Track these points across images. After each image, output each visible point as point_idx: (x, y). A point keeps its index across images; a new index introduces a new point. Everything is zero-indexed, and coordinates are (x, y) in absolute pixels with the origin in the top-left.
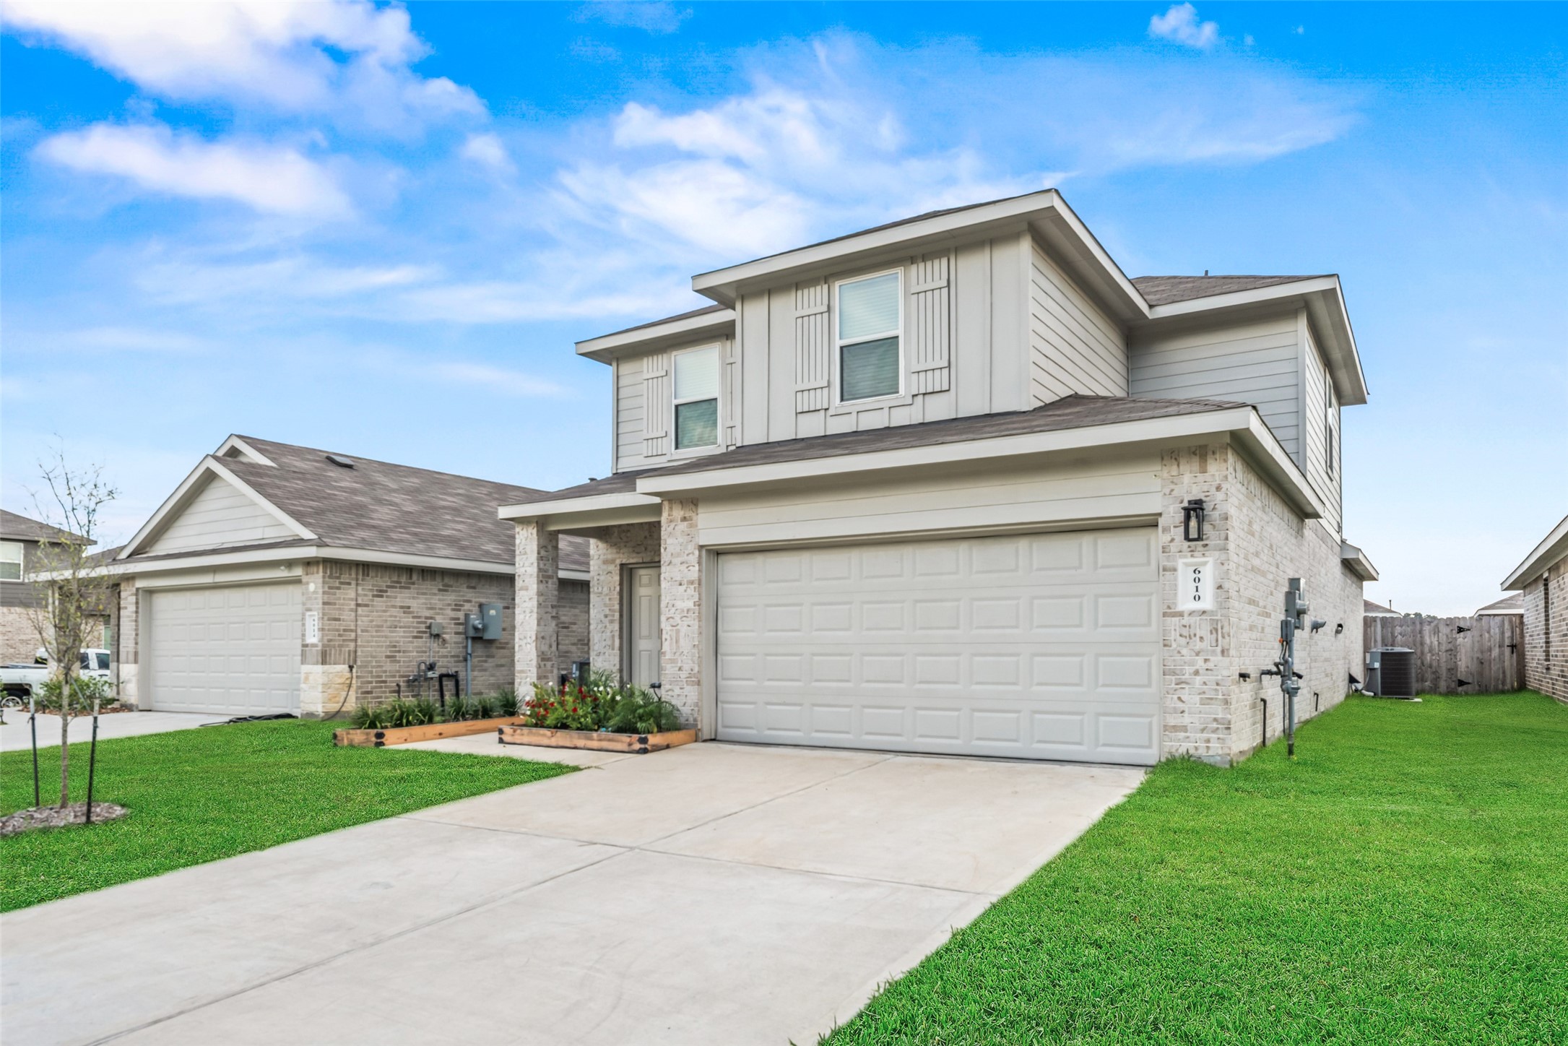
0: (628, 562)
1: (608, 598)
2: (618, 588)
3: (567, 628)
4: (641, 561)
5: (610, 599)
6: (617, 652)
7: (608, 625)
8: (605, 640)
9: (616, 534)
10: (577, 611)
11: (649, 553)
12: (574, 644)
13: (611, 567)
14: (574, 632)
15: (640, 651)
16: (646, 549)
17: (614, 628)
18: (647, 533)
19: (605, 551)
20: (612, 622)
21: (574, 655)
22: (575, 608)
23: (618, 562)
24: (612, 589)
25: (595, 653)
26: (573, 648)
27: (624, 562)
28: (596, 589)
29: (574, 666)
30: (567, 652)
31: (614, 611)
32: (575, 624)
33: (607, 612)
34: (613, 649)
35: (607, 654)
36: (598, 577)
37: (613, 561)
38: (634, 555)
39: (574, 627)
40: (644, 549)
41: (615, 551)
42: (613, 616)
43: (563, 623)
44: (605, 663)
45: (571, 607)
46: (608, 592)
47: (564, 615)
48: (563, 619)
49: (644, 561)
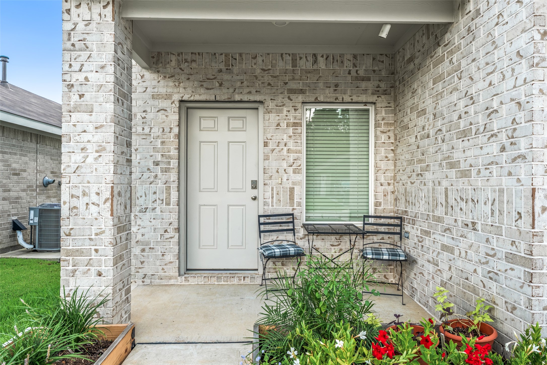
0: (192, 99)
1: (159, 141)
2: (176, 130)
3: (18, 174)
4: (213, 98)
5: (163, 143)
6: (173, 206)
7: (159, 174)
8: (155, 193)
9: (173, 63)
10: (26, 159)
11: (225, 91)
12: (24, 190)
13: (165, 104)
14: (24, 178)
15: (200, 206)
16: (221, 85)
17: (170, 177)
18: (222, 66)
19: (155, 83)
20: (166, 170)
21: (24, 201)
22: (25, 156)
23: (176, 98)
24: (167, 130)
25: (138, 208)
26: (23, 194)
27: (186, 98)
28: (140, 129)
29: (32, 212)
30: (17, 198)
31: (170, 157)
32: (25, 171)
33: (159, 158)
34: (168, 204)
35: (158, 210)
36: (144, 115)
37: (168, 97)
38: (202, 91)
39: (24, 174)
40: (217, 84)
41: (171, 84)
42: (169, 163)
43: (15, 170)
44: (154, 222)
45: (21, 155)
46: (160, 133)
47: (15, 162)
48: (14, 166)
49: (218, 99)
